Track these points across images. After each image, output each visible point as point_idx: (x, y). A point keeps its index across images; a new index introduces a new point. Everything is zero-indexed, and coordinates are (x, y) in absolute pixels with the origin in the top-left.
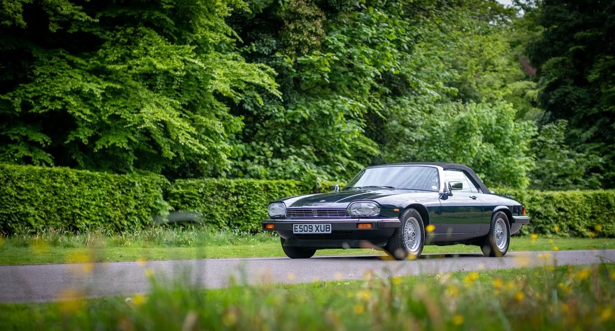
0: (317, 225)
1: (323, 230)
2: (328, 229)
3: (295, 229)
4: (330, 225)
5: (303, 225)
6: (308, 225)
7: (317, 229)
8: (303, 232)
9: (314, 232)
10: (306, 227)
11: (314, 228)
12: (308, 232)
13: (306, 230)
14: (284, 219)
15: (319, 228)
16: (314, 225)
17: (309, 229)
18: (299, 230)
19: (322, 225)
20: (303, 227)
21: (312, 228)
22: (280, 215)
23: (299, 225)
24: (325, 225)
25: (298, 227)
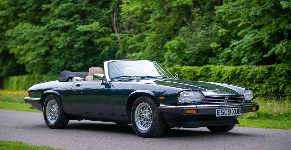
0: (234, 109)
1: (237, 113)
2: (239, 112)
3: (218, 112)
4: (241, 108)
5: (224, 109)
6: (228, 109)
7: (234, 112)
8: (224, 115)
9: (231, 115)
10: (226, 111)
11: (232, 112)
12: (228, 115)
13: (226, 113)
14: (200, 104)
15: (235, 112)
16: (231, 109)
17: (228, 113)
18: (220, 113)
19: (237, 109)
20: (224, 111)
21: (230, 112)
22: (195, 102)
23: (221, 109)
24: (238, 108)
25: (220, 111)
